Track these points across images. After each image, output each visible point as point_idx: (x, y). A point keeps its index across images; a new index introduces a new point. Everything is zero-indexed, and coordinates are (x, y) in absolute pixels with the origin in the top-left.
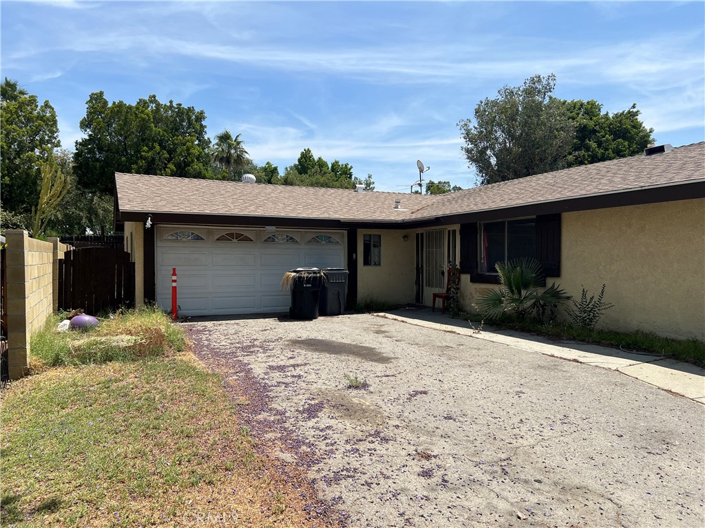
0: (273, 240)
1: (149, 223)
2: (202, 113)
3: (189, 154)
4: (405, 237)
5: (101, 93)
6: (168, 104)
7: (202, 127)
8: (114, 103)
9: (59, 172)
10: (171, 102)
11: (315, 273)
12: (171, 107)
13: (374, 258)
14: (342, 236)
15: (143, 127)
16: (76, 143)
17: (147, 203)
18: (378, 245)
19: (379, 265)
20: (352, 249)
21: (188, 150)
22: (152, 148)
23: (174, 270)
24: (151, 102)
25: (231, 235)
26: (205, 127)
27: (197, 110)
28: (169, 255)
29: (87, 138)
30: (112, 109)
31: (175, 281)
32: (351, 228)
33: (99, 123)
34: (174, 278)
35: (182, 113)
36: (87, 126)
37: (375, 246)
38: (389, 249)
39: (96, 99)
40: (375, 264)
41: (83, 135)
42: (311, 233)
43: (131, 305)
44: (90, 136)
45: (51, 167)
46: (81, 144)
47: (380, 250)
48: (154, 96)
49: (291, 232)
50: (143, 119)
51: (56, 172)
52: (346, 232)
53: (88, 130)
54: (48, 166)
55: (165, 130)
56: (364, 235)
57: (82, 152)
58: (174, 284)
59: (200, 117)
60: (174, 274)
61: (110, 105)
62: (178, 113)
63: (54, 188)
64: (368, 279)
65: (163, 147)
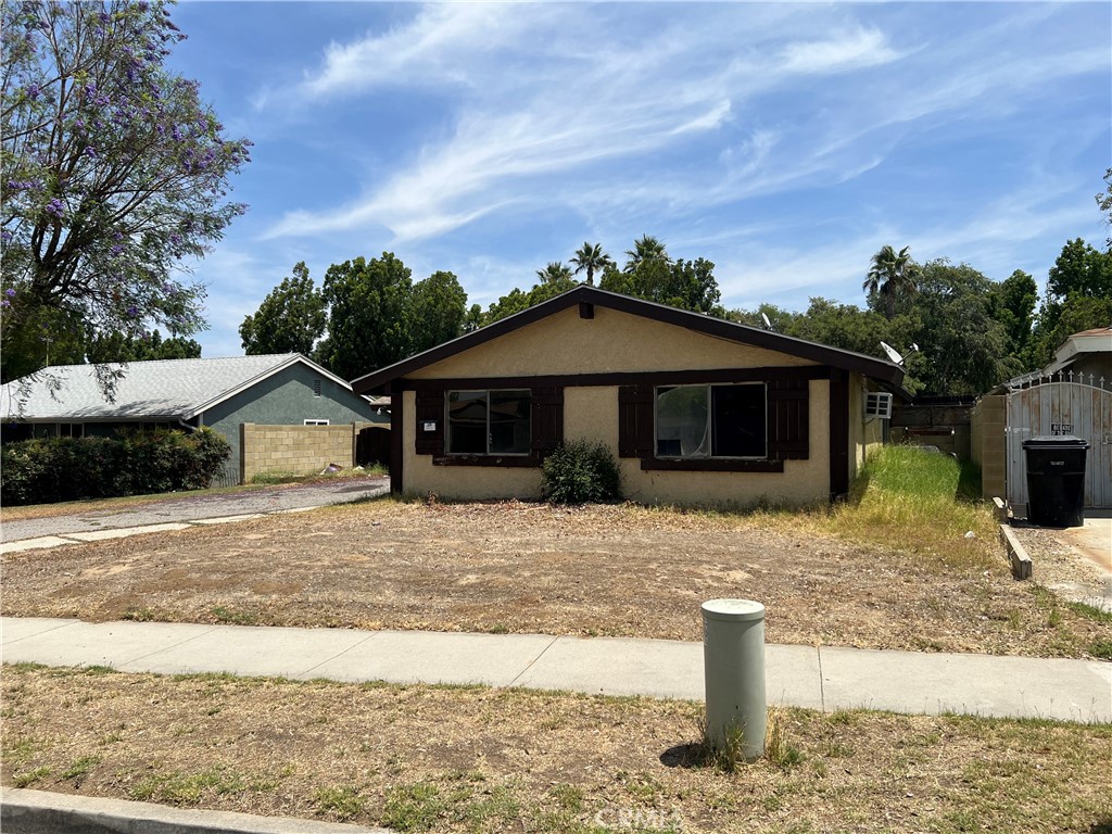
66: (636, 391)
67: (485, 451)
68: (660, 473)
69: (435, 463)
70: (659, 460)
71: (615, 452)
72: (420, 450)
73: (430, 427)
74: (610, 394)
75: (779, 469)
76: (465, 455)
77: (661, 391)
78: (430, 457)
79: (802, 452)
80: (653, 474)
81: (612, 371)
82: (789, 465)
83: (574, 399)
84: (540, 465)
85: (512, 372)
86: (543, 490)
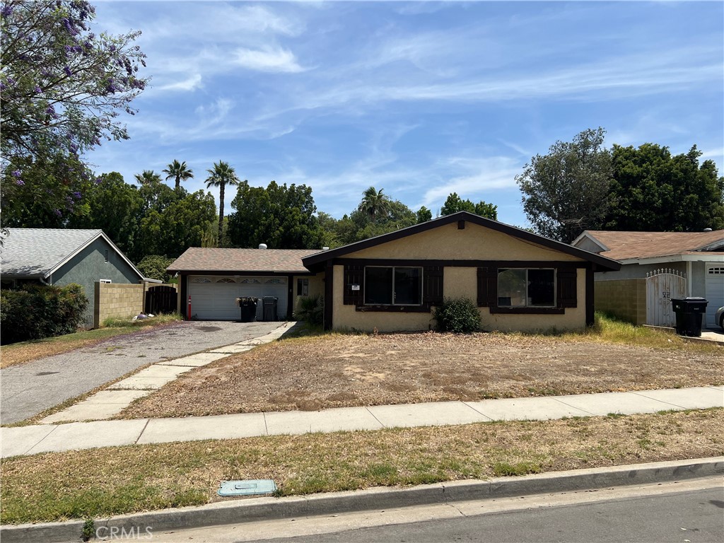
0: (247, 282)
1: (177, 275)
5: (247, 181)
6: (284, 186)
7: (311, 198)
8: (253, 188)
11: (249, 298)
12: (285, 188)
13: (303, 291)
14: (285, 280)
17: (182, 266)
19: (307, 295)
23: (190, 296)
26: (313, 197)
28: (194, 290)
32: (290, 275)
34: (190, 300)
37: (305, 285)
38: (312, 286)
40: (305, 295)
47: (308, 288)
52: (288, 277)
56: (298, 279)
58: (189, 303)
65: (278, 216)
66: (488, 272)
67: (391, 303)
68: (500, 315)
69: (357, 310)
70: (500, 308)
71: (474, 303)
72: (346, 302)
73: (356, 288)
74: (473, 271)
75: (563, 313)
76: (378, 305)
77: (500, 271)
78: (353, 307)
79: (574, 304)
80: (496, 316)
81: (472, 259)
82: (567, 310)
83: (449, 273)
84: (429, 311)
85: (411, 257)
86: (430, 325)
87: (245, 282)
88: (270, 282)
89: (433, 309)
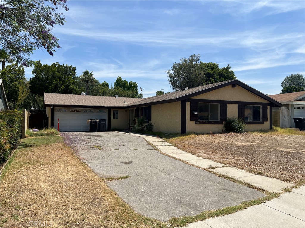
0: (87, 112)
1: (52, 107)
2: (75, 68)
3: (69, 82)
4: (126, 111)
5: (40, 61)
6: (63, 65)
7: (75, 72)
8: (44, 65)
9: (25, 89)
10: (64, 64)
11: (95, 120)
12: (64, 66)
13: (116, 116)
14: (107, 111)
15: (54, 73)
16: (31, 78)
17: (52, 102)
18: (117, 113)
19: (118, 118)
20: (110, 114)
21: (69, 81)
22: (56, 80)
23: (58, 119)
24: (57, 64)
25: (75, 110)
26: (76, 72)
27: (73, 67)
28: (58, 115)
29: (34, 76)
30: (43, 67)
31: (59, 122)
32: (109, 108)
33: (39, 72)
34: (58, 121)
35: (68, 68)
36: (34, 73)
37: (116, 113)
38: (120, 114)
39: (38, 63)
40: (116, 118)
41: (33, 76)
42: (98, 110)
43: (47, 127)
44: (35, 76)
45: (22, 87)
46: (32, 79)
47: (118, 115)
48: (58, 63)
49: (92, 109)
50: (54, 71)
51: (24, 88)
52: (108, 109)
53: (35, 74)
54: (21, 87)
55: (61, 74)
56: (113, 110)
57: (33, 81)
58: (58, 123)
59: (74, 69)
60: (58, 120)
61: (42, 65)
62: (66, 68)
63: (23, 94)
64: (114, 122)
65: (60, 80)
67: (208, 120)
69: (196, 123)
72: (191, 119)
73: (196, 113)
74: (236, 106)
76: (204, 121)
78: (194, 122)
81: (236, 101)
82: (265, 122)
83: (229, 107)
84: (222, 124)
85: (215, 99)
86: (222, 130)
87: (86, 111)
88: (99, 112)
89: (224, 122)
